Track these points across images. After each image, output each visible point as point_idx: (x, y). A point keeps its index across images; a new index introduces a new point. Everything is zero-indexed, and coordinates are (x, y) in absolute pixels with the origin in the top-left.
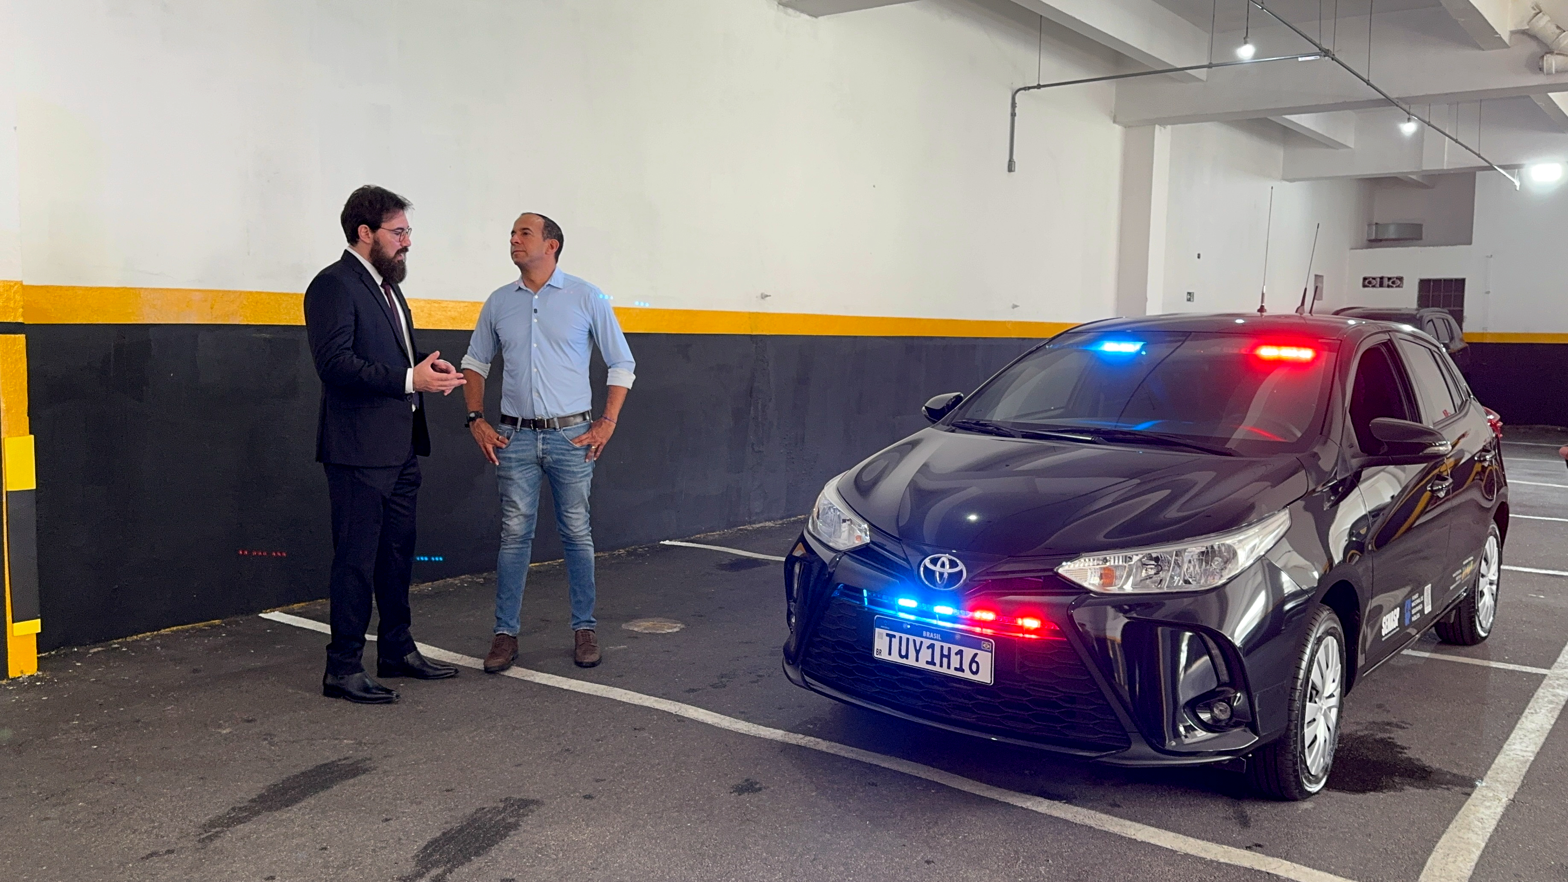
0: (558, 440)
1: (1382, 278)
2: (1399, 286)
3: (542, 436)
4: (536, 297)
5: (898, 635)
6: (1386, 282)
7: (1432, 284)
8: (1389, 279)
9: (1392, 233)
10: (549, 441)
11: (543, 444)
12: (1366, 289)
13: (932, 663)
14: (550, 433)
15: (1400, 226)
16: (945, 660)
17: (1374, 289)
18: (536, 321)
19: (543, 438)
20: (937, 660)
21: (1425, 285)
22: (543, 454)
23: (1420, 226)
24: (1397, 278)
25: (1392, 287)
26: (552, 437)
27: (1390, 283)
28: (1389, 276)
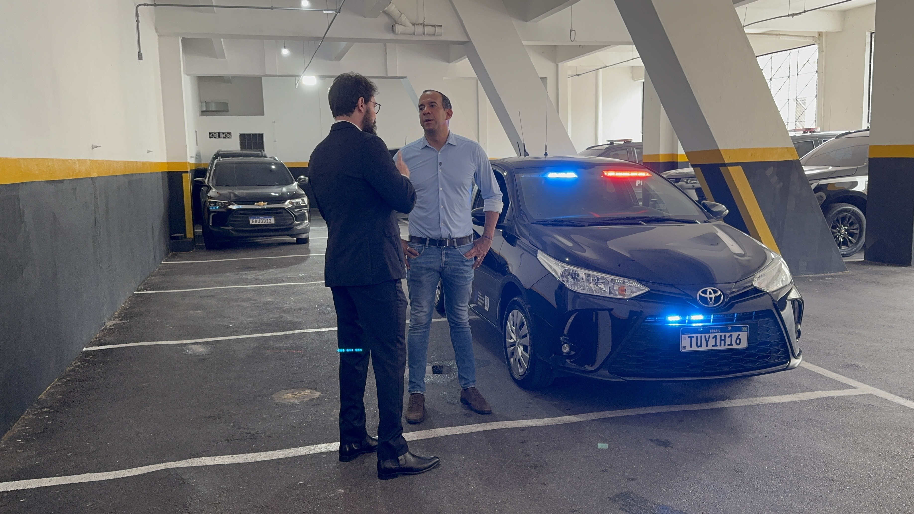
0: (455, 255)
1: (219, 133)
2: (228, 138)
3: (445, 251)
4: (440, 153)
5: (695, 335)
6: (221, 135)
7: (246, 137)
8: (223, 133)
9: (213, 108)
10: (449, 256)
11: (445, 258)
12: (212, 139)
13: (716, 345)
14: (450, 250)
15: (218, 104)
16: (723, 342)
17: (216, 139)
18: (440, 171)
19: (446, 253)
20: (718, 343)
21: (243, 136)
22: (445, 265)
23: (227, 104)
24: (228, 133)
25: (225, 138)
26: (452, 252)
27: (224, 136)
28: (223, 132)
